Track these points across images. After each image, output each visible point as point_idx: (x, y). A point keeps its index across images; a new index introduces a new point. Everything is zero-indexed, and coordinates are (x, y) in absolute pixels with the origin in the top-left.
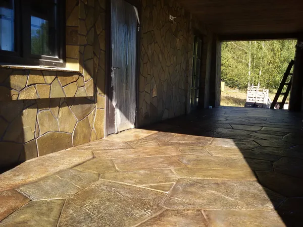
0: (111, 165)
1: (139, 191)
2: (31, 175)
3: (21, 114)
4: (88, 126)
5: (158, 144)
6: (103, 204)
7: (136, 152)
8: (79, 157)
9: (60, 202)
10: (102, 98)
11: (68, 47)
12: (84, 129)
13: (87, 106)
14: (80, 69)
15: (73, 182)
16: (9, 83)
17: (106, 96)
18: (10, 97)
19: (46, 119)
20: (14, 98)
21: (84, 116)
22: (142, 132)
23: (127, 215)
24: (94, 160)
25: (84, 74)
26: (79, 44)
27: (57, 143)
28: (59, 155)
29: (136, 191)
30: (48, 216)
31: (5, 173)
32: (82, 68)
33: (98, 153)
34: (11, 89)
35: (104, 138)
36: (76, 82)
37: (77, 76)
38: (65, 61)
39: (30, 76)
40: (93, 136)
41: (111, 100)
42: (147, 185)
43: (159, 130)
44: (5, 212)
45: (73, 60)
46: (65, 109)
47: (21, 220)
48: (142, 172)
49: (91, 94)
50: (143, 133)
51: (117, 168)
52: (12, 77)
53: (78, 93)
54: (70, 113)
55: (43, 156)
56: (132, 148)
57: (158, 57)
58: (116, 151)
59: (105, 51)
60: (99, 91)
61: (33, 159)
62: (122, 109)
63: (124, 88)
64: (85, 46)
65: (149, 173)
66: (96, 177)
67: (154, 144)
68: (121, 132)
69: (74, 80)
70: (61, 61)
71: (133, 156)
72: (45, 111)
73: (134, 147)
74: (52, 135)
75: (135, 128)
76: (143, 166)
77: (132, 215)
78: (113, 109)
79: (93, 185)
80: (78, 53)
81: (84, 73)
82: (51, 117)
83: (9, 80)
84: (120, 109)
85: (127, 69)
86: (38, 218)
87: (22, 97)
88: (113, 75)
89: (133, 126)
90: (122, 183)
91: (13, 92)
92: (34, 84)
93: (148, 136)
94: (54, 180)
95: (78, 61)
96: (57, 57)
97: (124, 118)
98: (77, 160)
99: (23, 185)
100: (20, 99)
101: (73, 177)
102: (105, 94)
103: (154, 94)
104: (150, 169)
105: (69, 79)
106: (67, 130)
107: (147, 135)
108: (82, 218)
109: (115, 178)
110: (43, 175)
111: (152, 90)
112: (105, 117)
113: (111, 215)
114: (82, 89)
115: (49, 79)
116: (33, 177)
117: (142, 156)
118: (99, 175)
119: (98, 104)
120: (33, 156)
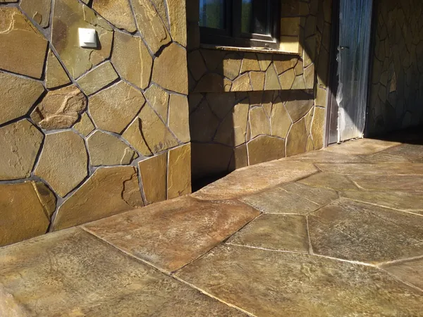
0: (348, 182)
1: (406, 216)
2: (249, 185)
3: (232, 110)
4: (305, 131)
5: (409, 160)
6: (360, 226)
7: (378, 169)
8: (300, 169)
9: (300, 218)
10: (324, 92)
11: (284, 21)
12: (299, 134)
13: (304, 102)
14: (299, 50)
15: (306, 197)
16: (222, 70)
17: (328, 89)
18: (223, 88)
19: (258, 118)
20: (227, 89)
21: (299, 117)
22: (376, 143)
23: (401, 243)
24: (321, 174)
25: (303, 58)
26: (300, 14)
27: (269, 150)
28: (272, 165)
29: (401, 216)
30: (293, 232)
31: (218, 181)
32: (301, 48)
33: (323, 167)
34: (224, 77)
35: (323, 149)
36: (293, 68)
37: (294, 60)
38: (279, 41)
39: (245, 60)
40: (309, 146)
41: (335, 96)
42: (415, 210)
43: (403, 141)
44: (239, 222)
45: (290, 39)
46: (279, 106)
47: (262, 232)
48: (400, 193)
49: (310, 86)
50: (379, 145)
51: (359, 187)
52: (225, 61)
53: (295, 84)
54: (284, 111)
55: (253, 166)
56: (370, 163)
57: (402, 29)
58: (348, 165)
59: (331, 24)
60: (320, 82)
61: (243, 168)
62: (348, 108)
63: (353, 78)
64: (307, 17)
65: (410, 195)
66: (334, 194)
67: (402, 159)
68: (345, 141)
69: (292, 66)
70: (275, 41)
71: (376, 173)
72: (257, 107)
73: (372, 161)
74: (263, 139)
75: (365, 137)
76: (398, 187)
77: (408, 243)
78: (336, 109)
79: (335, 203)
80: (298, 28)
81: (304, 56)
82: (264, 116)
83: (223, 66)
84: (346, 109)
85: (358, 50)
86: (281, 233)
87: (236, 88)
88: (339, 58)
89: (361, 135)
90: (375, 204)
91: (226, 81)
92: (248, 71)
93: (388, 149)
94: (281, 193)
95: (298, 38)
96: (269, 36)
97: (350, 121)
98: (298, 173)
99: (245, 195)
100: (233, 90)
101: (303, 192)
102: (326, 86)
103: (393, 88)
104: (411, 191)
105: (287, 64)
106: (280, 134)
107: (386, 147)
108: (338, 239)
109: (362, 198)
110: (264, 187)
111: (389, 81)
112: (325, 118)
113: (376, 240)
114: (300, 79)
115: (264, 64)
116: (252, 188)
117: (390, 174)
118: (337, 192)
119: (317, 101)
120: (243, 164)
